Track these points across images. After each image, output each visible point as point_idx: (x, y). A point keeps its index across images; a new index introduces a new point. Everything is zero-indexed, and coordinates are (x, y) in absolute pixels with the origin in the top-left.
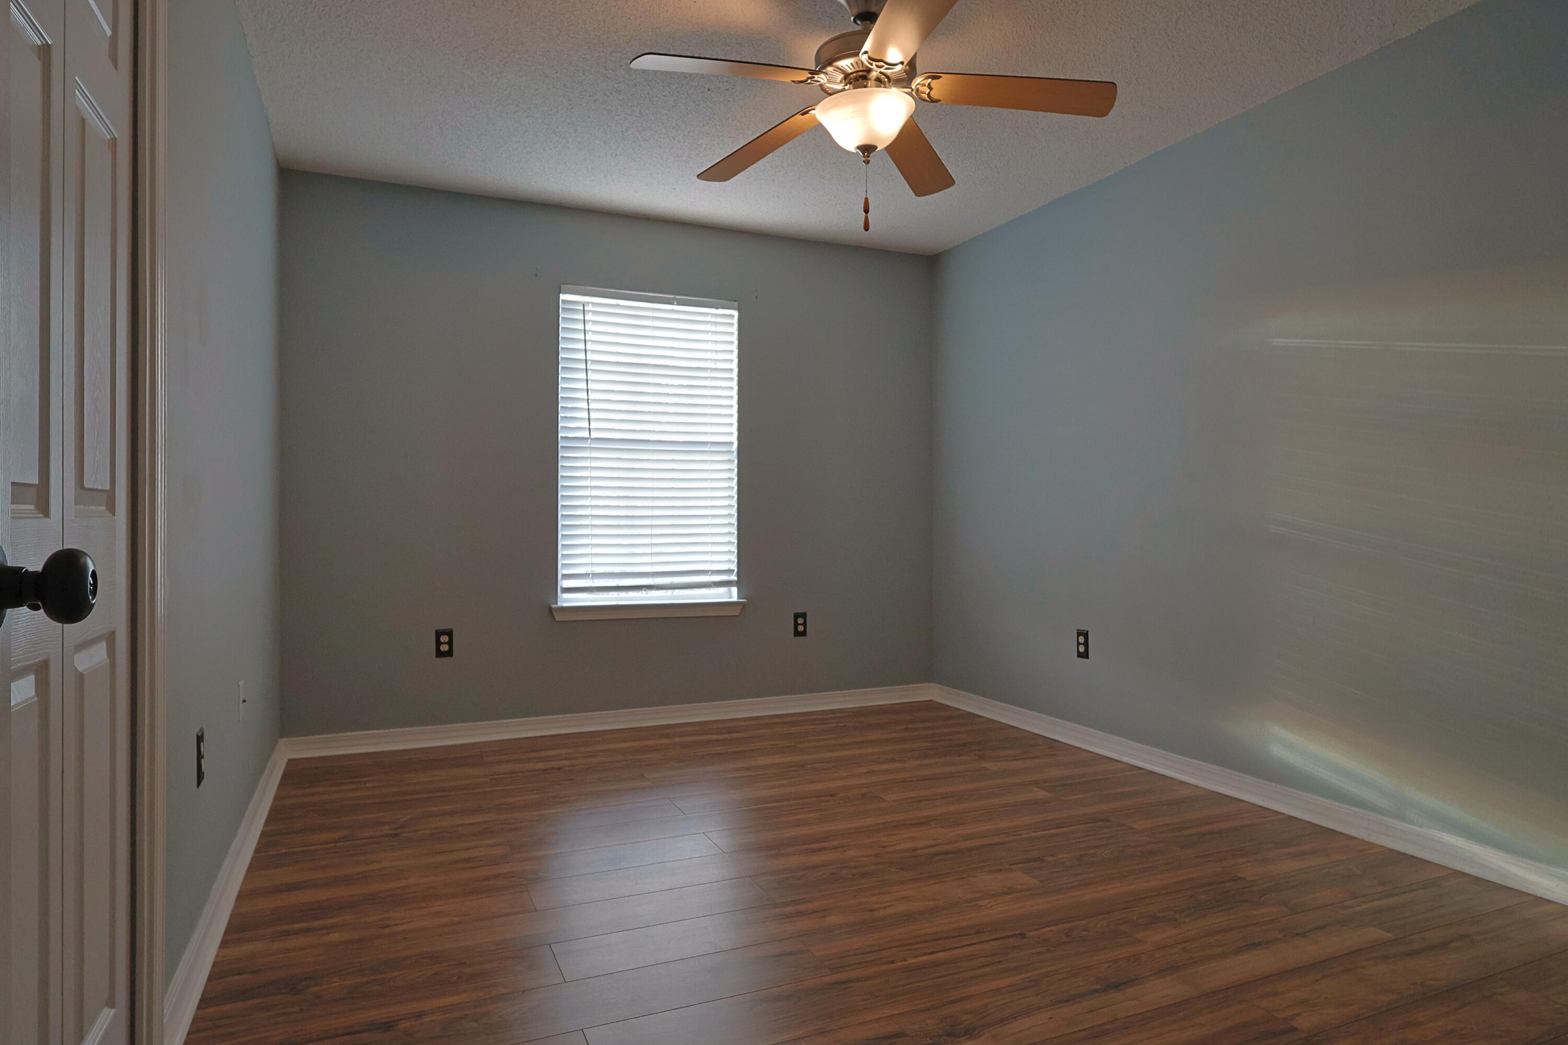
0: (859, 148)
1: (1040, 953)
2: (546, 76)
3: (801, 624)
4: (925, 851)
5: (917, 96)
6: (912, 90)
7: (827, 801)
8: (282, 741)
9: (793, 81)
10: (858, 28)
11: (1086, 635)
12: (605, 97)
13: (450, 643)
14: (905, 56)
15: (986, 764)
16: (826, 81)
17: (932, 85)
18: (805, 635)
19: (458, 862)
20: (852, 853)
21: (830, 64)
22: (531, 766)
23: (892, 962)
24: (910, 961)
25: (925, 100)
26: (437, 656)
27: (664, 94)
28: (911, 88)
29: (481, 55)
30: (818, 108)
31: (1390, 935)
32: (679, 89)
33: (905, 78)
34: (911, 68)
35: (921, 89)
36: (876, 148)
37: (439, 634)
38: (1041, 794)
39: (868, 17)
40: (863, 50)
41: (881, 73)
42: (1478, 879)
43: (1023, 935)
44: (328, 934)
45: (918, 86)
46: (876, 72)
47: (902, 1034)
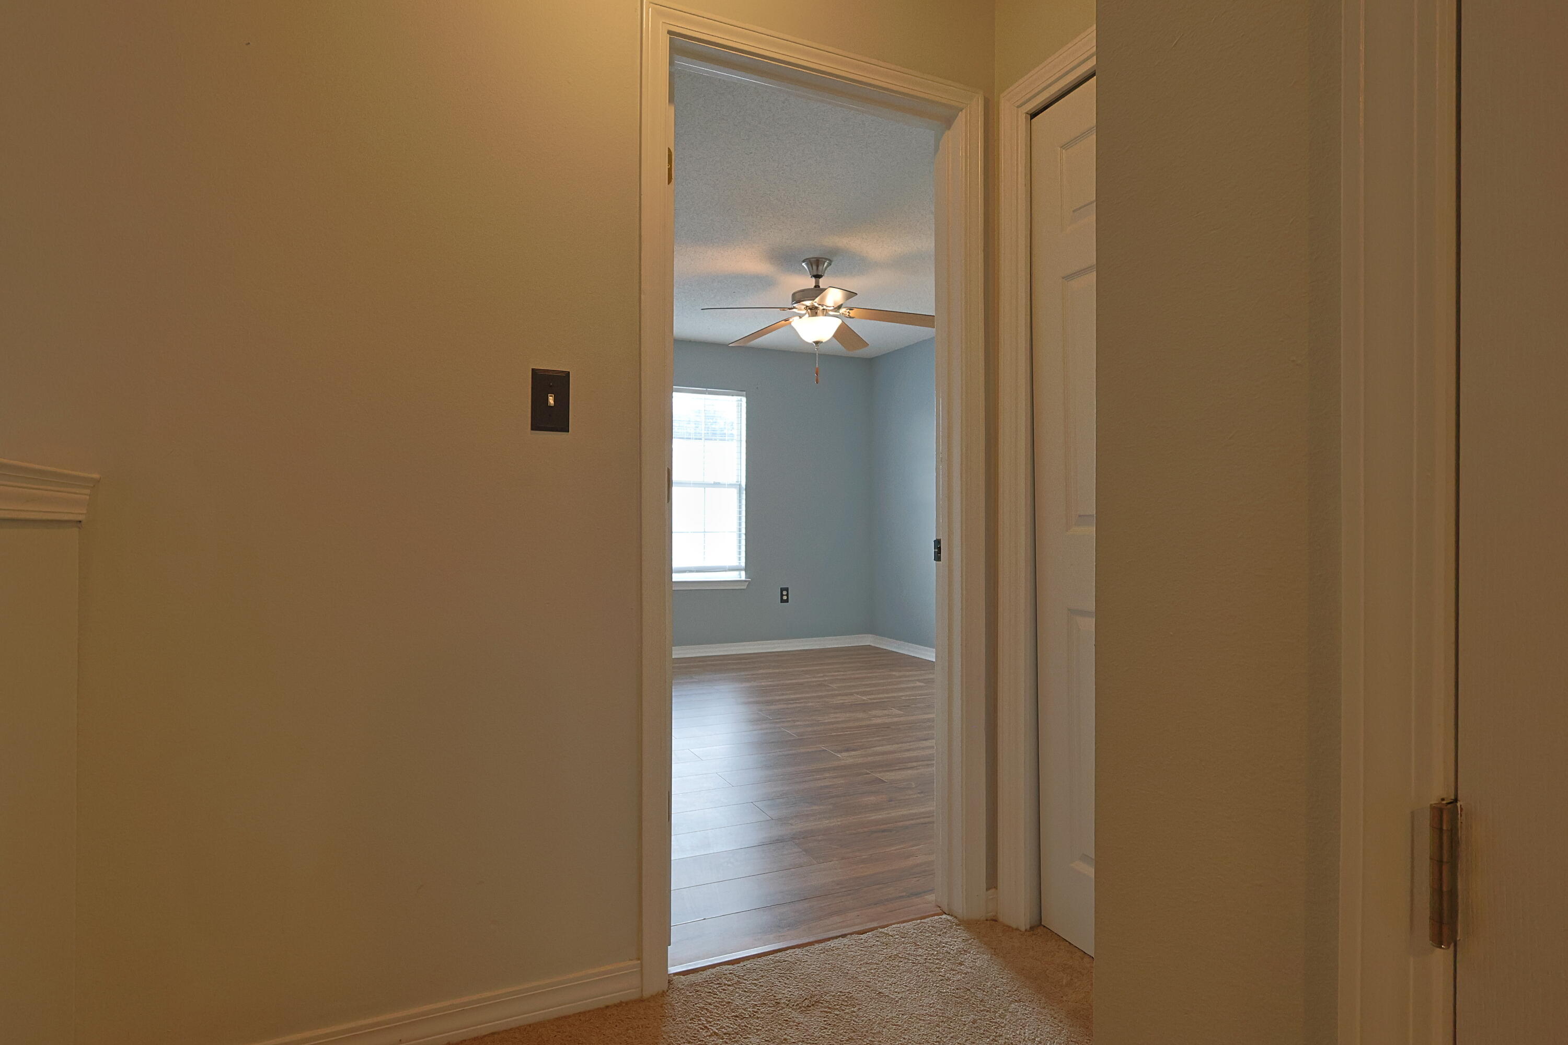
0: (814, 342)
3: (785, 595)
5: (841, 319)
6: (839, 317)
16: (798, 310)
17: (849, 313)
18: (788, 602)
21: (799, 303)
25: (845, 320)
28: (840, 313)
30: (793, 323)
33: (836, 312)
34: (839, 308)
35: (844, 315)
36: (823, 342)
39: (818, 276)
41: (825, 308)
45: (843, 312)
46: (822, 308)
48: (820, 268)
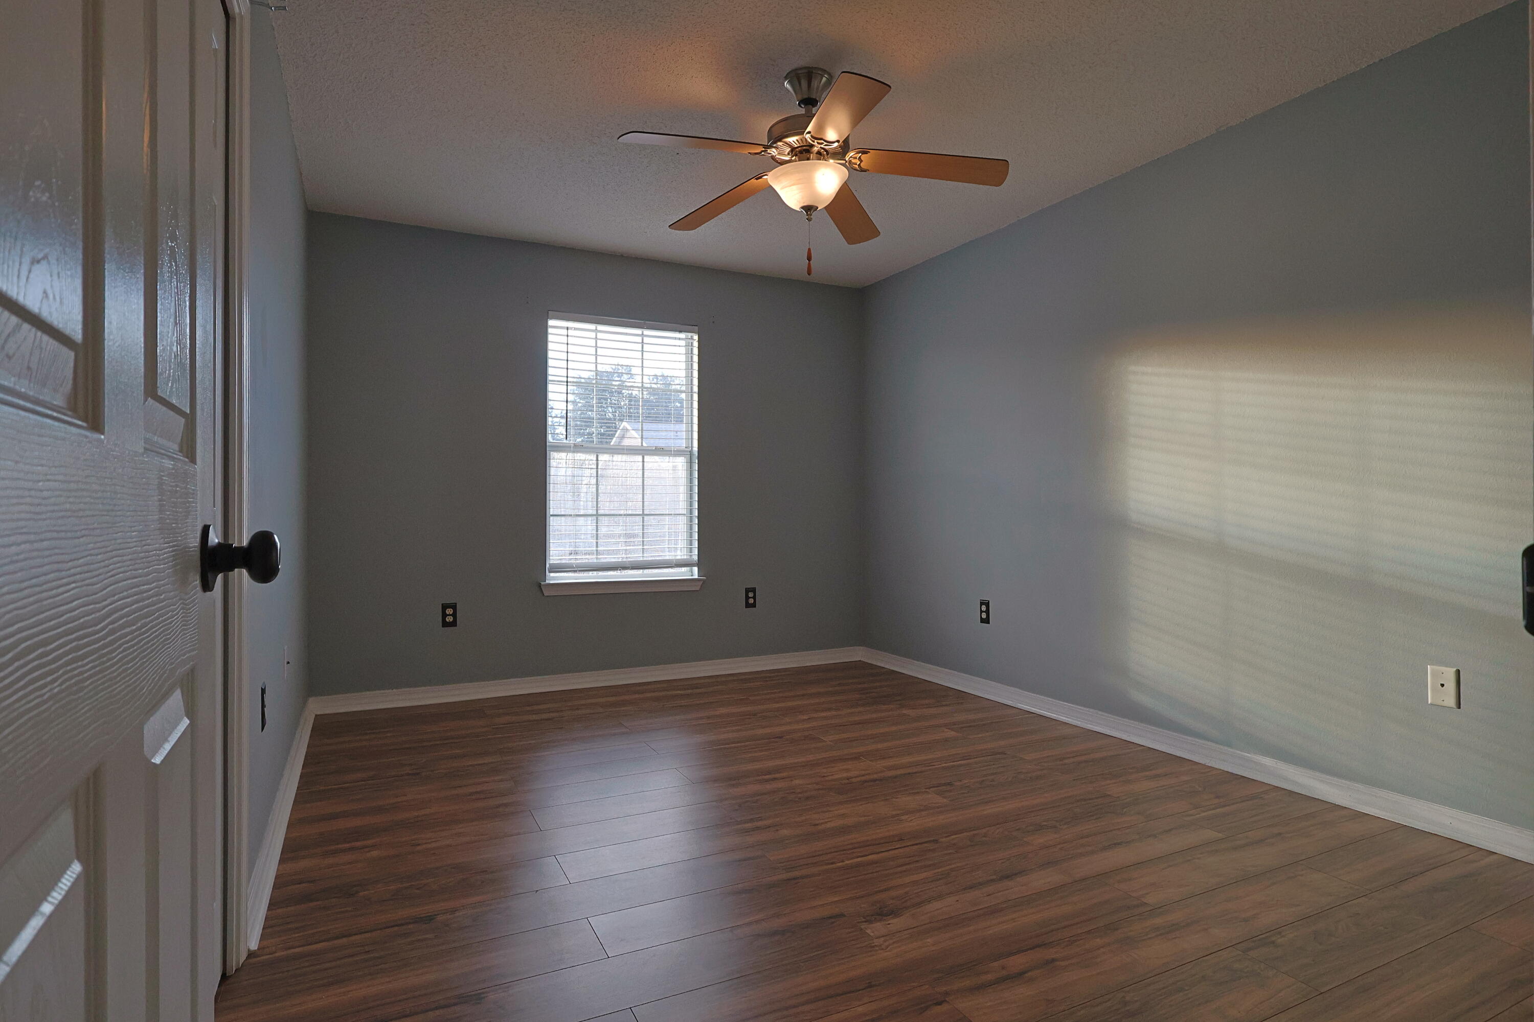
0: (803, 208)
1: (950, 854)
2: (542, 141)
3: (751, 598)
4: (859, 779)
5: (849, 166)
6: (846, 162)
7: (777, 742)
8: (311, 699)
9: (749, 153)
10: (802, 111)
11: (987, 604)
12: (591, 158)
13: (454, 615)
14: (840, 135)
15: (905, 712)
16: (776, 153)
17: (862, 158)
18: (755, 607)
19: (471, 794)
20: (797, 782)
21: (780, 140)
22: (526, 718)
23: (832, 863)
24: (847, 862)
25: (856, 170)
26: (443, 626)
27: (640, 156)
28: (845, 160)
29: (488, 124)
30: (770, 174)
31: (1220, 835)
32: (653, 153)
33: (840, 152)
34: (845, 146)
35: (853, 161)
36: (817, 208)
37: (445, 607)
38: (951, 734)
39: (810, 102)
40: (808, 130)
41: (821, 148)
42: (1291, 793)
43: (936, 841)
44: (369, 851)
45: (850, 159)
46: (817, 147)
47: (842, 915)
48: (815, 83)
